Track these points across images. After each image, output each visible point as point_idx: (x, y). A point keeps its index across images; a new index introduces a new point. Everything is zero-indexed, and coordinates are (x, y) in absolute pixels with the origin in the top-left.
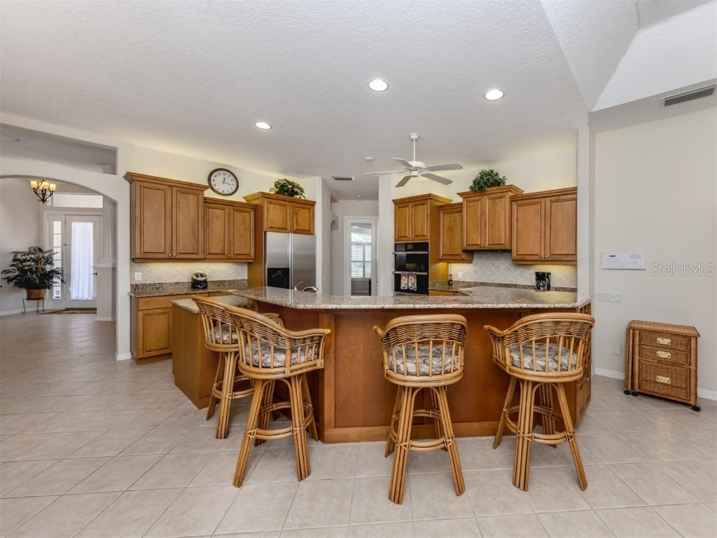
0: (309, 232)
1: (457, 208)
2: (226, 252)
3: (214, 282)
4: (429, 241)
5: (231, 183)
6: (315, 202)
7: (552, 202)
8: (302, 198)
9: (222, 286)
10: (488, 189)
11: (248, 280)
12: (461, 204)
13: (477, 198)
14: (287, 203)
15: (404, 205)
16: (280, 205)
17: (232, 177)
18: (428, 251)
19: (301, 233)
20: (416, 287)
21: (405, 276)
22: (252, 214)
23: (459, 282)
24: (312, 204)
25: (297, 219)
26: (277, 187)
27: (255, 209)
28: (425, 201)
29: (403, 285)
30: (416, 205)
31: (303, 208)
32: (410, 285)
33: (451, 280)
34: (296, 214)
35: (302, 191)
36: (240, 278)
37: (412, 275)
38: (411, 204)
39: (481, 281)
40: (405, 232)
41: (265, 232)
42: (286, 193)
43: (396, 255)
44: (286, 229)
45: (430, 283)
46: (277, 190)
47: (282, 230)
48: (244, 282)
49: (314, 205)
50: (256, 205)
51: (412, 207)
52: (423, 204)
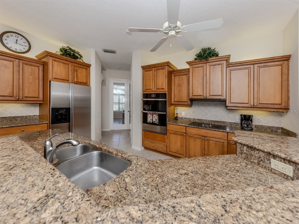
0: (86, 84)
1: (185, 72)
2: (15, 95)
3: (6, 117)
4: (167, 92)
5: (24, 44)
6: (90, 65)
7: (260, 67)
8: (81, 61)
9: (14, 121)
10: (210, 59)
11: (39, 116)
12: (189, 69)
13: (200, 65)
14: (69, 63)
15: (149, 69)
16: (64, 63)
17: (24, 40)
18: (166, 99)
19: (80, 84)
20: (158, 121)
21: (150, 114)
22: (41, 68)
23: (183, 118)
24: (88, 66)
25: (77, 75)
26: (62, 51)
27: (43, 65)
28: (164, 67)
29: (149, 119)
30: (157, 70)
31: (82, 68)
32: (154, 120)
33: (177, 117)
34: (77, 71)
35: (81, 56)
36: (32, 115)
37: (155, 114)
38: (153, 69)
39: (198, 118)
40: (150, 86)
41: (50, 81)
42: (68, 56)
43: (143, 100)
44: (68, 80)
45: (167, 119)
46: (61, 53)
47: (65, 81)
48: (36, 117)
49: (90, 67)
50: (44, 62)
51: (155, 71)
52: (163, 69)
